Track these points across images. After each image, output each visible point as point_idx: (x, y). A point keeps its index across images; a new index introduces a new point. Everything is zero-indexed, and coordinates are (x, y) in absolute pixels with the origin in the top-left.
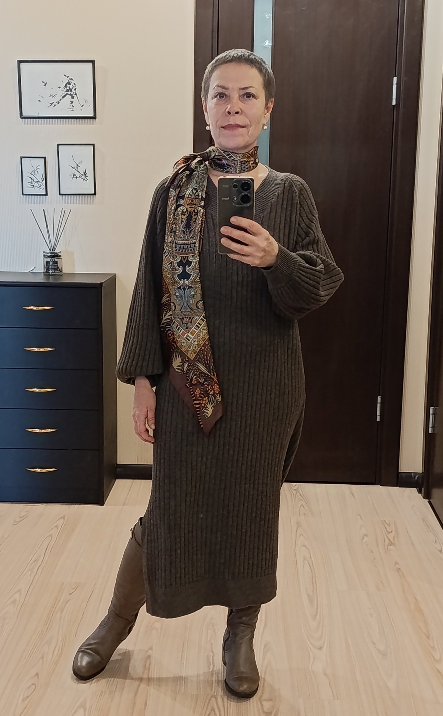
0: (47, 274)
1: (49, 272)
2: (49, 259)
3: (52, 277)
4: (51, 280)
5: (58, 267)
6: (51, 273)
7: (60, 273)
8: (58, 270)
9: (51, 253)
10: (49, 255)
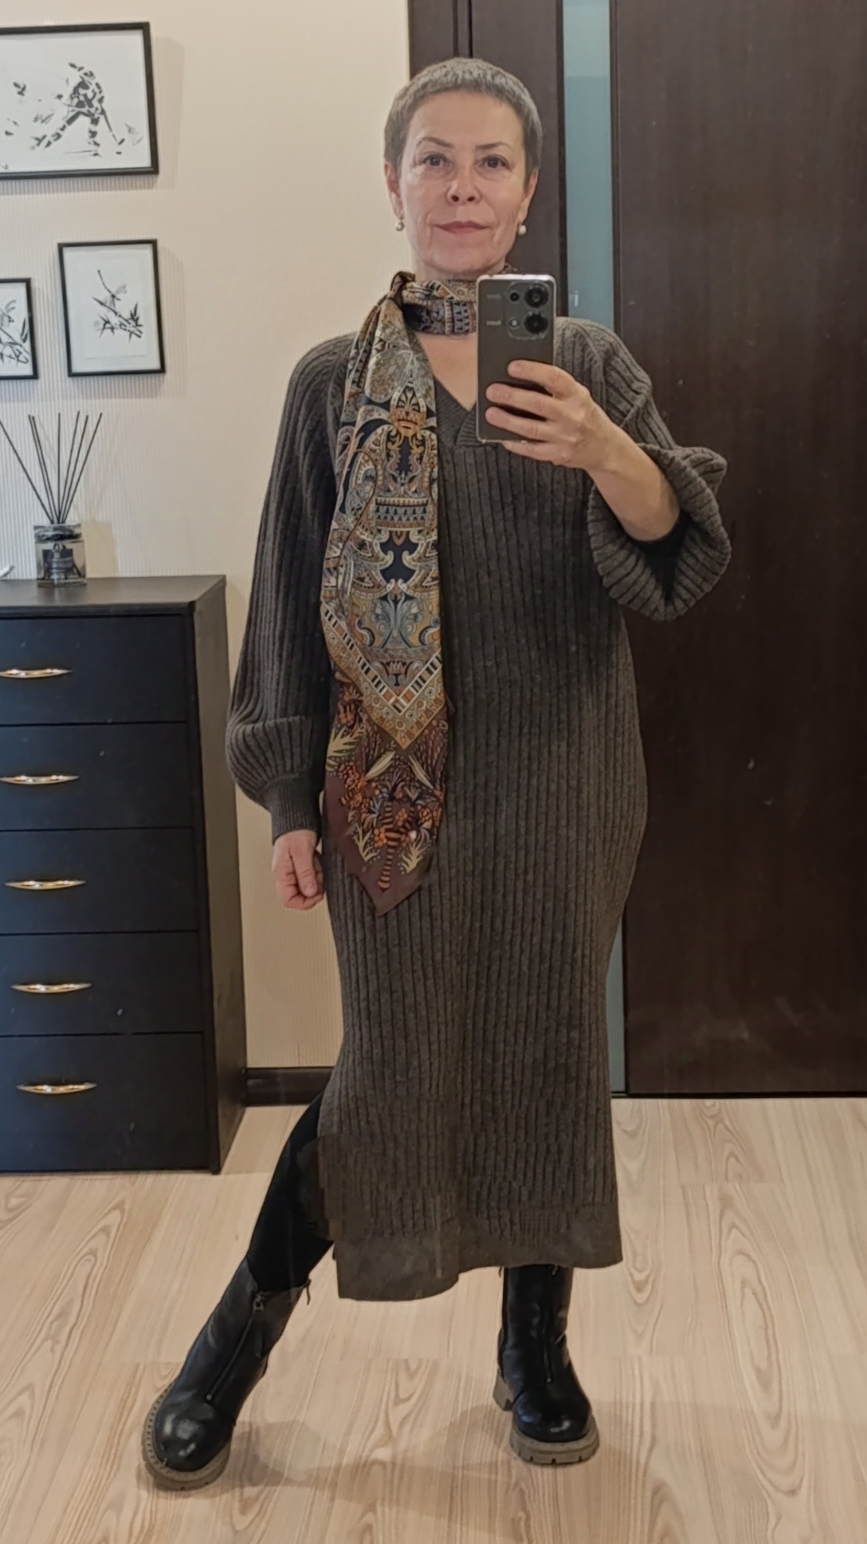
0: (45, 583)
1: (53, 580)
2: (49, 546)
3: (60, 593)
4: (59, 600)
5: (74, 566)
6: (56, 582)
7: (80, 580)
8: (75, 571)
9: (55, 529)
10: (50, 533)
